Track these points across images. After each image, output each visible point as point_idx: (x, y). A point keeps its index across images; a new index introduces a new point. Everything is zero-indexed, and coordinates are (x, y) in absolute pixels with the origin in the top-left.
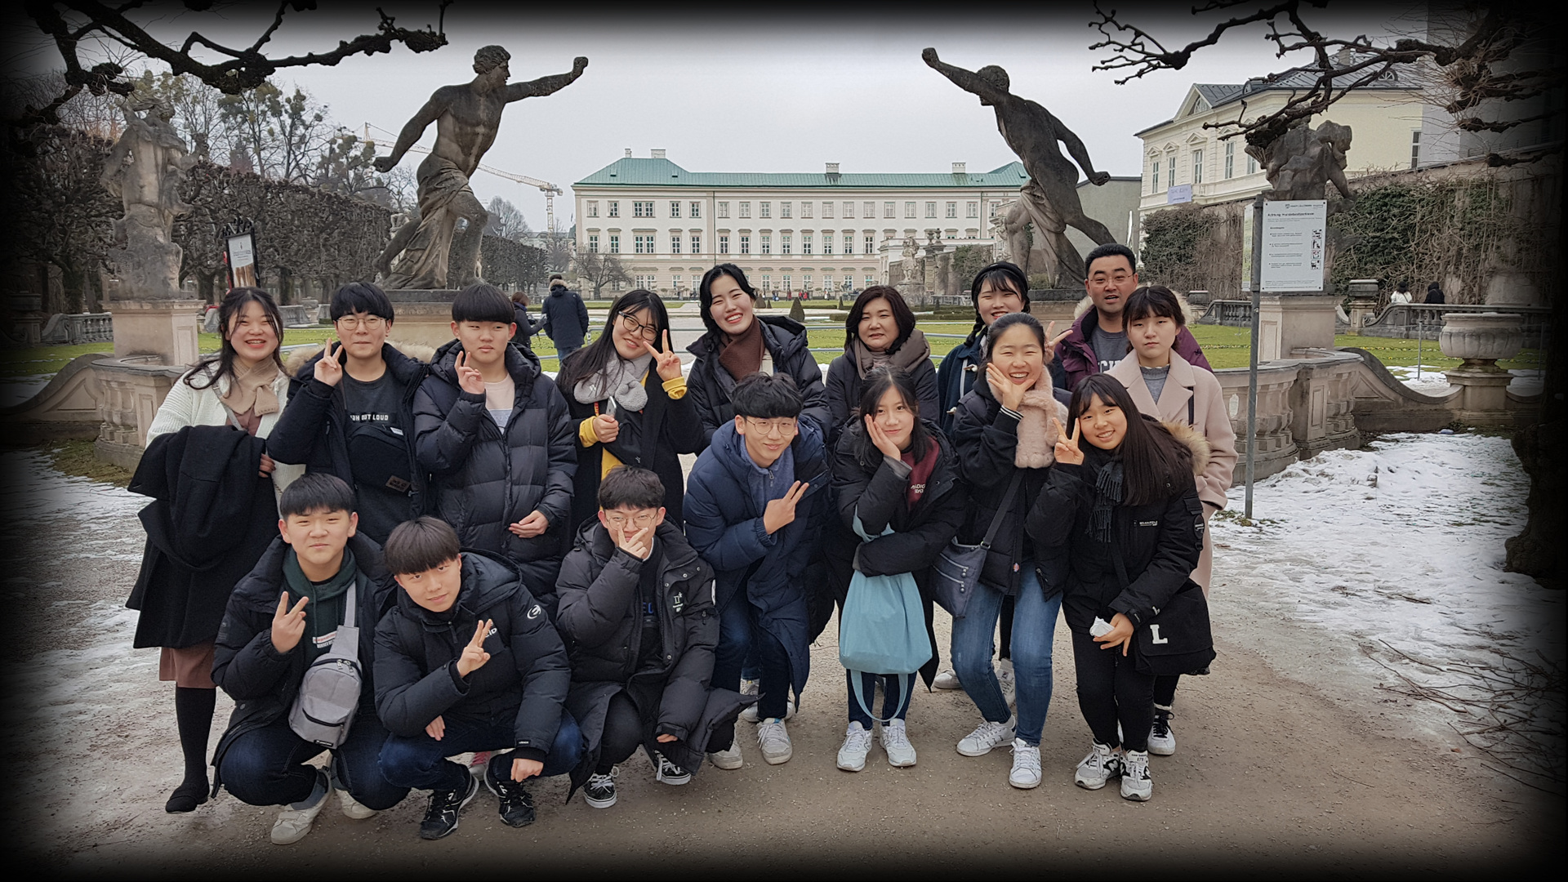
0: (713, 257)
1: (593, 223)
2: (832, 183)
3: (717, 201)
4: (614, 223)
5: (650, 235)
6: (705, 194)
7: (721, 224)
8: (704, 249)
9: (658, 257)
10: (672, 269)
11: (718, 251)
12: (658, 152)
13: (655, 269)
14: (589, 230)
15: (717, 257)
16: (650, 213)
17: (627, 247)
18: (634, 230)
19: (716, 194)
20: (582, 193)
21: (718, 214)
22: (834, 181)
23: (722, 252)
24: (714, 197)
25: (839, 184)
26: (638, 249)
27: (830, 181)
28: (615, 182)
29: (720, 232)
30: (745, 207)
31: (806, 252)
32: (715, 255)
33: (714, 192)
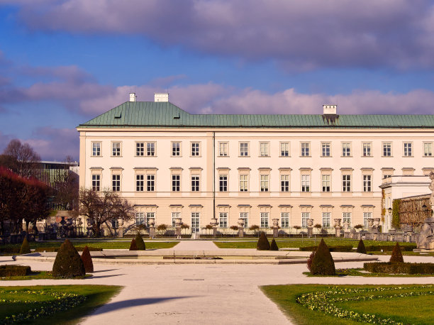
0: (212, 195)
1: (96, 162)
2: (330, 124)
3: (217, 141)
4: (116, 162)
5: (151, 173)
6: (205, 134)
7: (221, 162)
8: (203, 186)
9: (158, 195)
10: (171, 206)
11: (217, 189)
13: (155, 206)
14: (92, 169)
15: (216, 195)
16: (151, 152)
17: (128, 185)
18: (135, 169)
19: (217, 134)
20: (87, 135)
21: (217, 154)
22: (331, 121)
23: (221, 189)
24: (214, 137)
25: (337, 124)
26: (139, 186)
27: (328, 121)
28: (119, 124)
29: (219, 169)
30: (244, 146)
31: (305, 189)
32: (214, 192)
33: (214, 132)
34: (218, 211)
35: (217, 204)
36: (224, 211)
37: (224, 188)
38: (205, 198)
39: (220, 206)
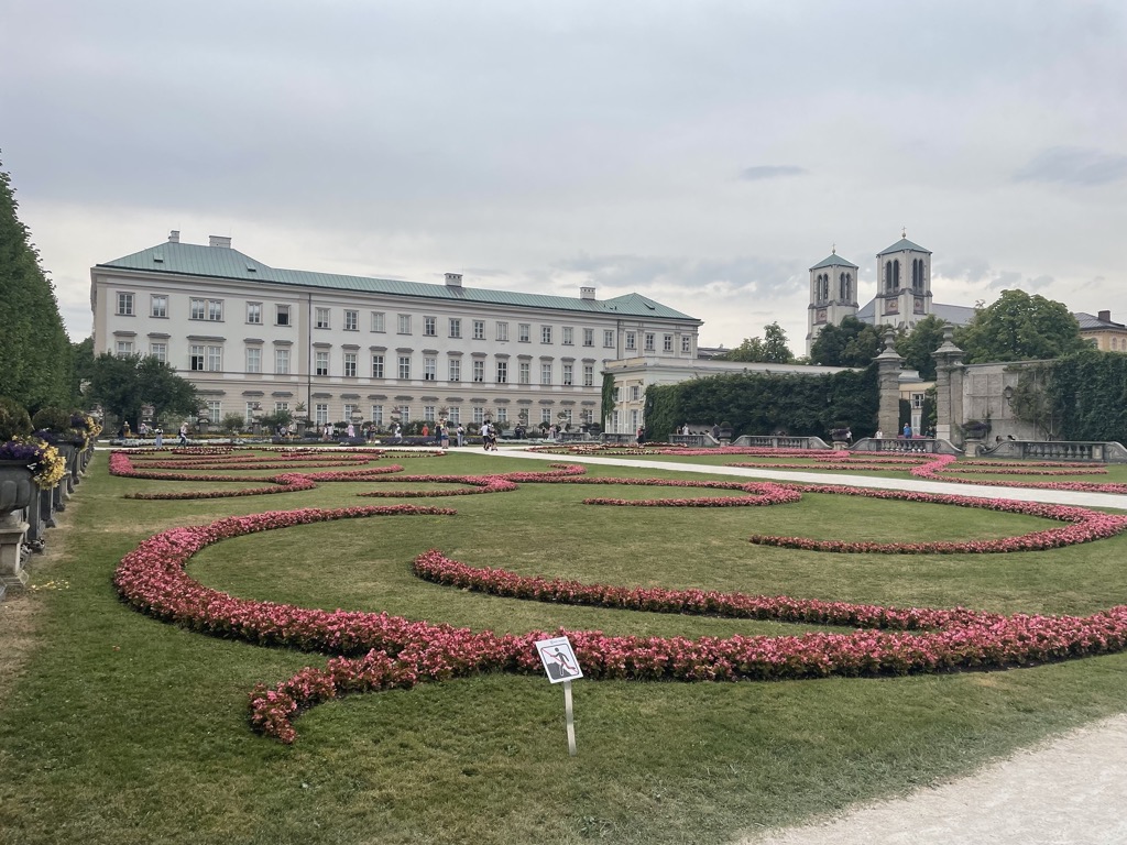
0: (306, 380)
1: (125, 324)
2: (453, 296)
3: (313, 306)
4: (159, 326)
5: (215, 345)
6: (297, 296)
7: (320, 336)
9: (226, 377)
10: (247, 394)
11: (314, 372)
13: (221, 393)
14: (118, 334)
15: (312, 379)
16: (216, 318)
17: (177, 359)
18: (191, 338)
19: (313, 298)
20: (110, 280)
21: (314, 322)
22: (457, 294)
23: (319, 371)
24: (310, 301)
25: (461, 297)
26: (196, 364)
28: (163, 269)
29: (317, 345)
30: (352, 317)
31: (429, 377)
32: (309, 376)
33: (310, 294)
34: (315, 402)
35: (312, 392)
36: (322, 401)
37: (322, 372)
38: (296, 384)
39: (318, 396)
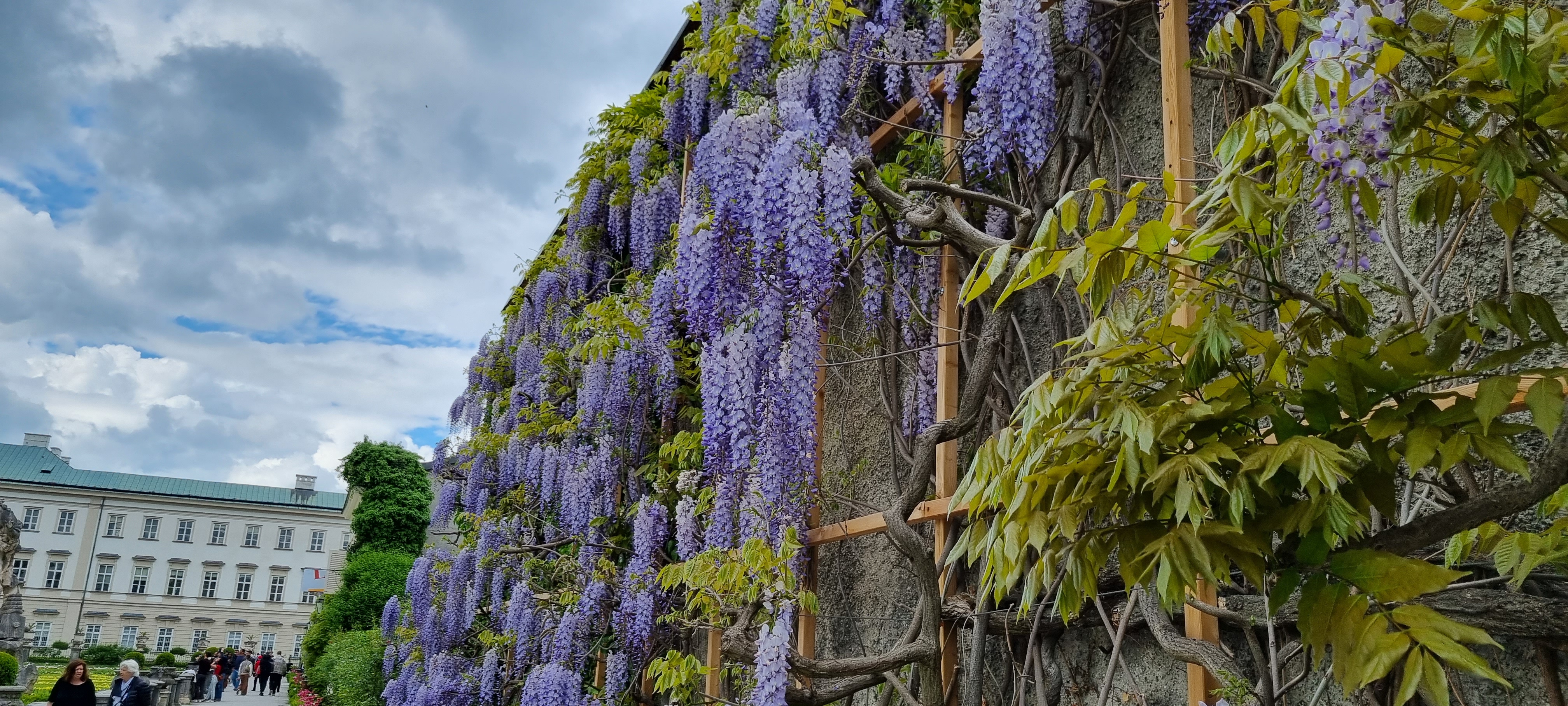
0: (80, 596)
2: (299, 502)
3: (106, 512)
6: (88, 501)
7: (106, 546)
8: (66, 582)
11: (92, 586)
12: (37, 438)
15: (88, 596)
19: (107, 503)
21: (104, 529)
22: (303, 499)
23: (98, 587)
24: (102, 506)
25: (309, 504)
27: (297, 498)
29: (101, 556)
30: (152, 524)
32: (85, 591)
33: (104, 498)
34: (85, 623)
35: (87, 609)
36: (95, 622)
37: (102, 587)
38: (66, 601)
39: (91, 615)
